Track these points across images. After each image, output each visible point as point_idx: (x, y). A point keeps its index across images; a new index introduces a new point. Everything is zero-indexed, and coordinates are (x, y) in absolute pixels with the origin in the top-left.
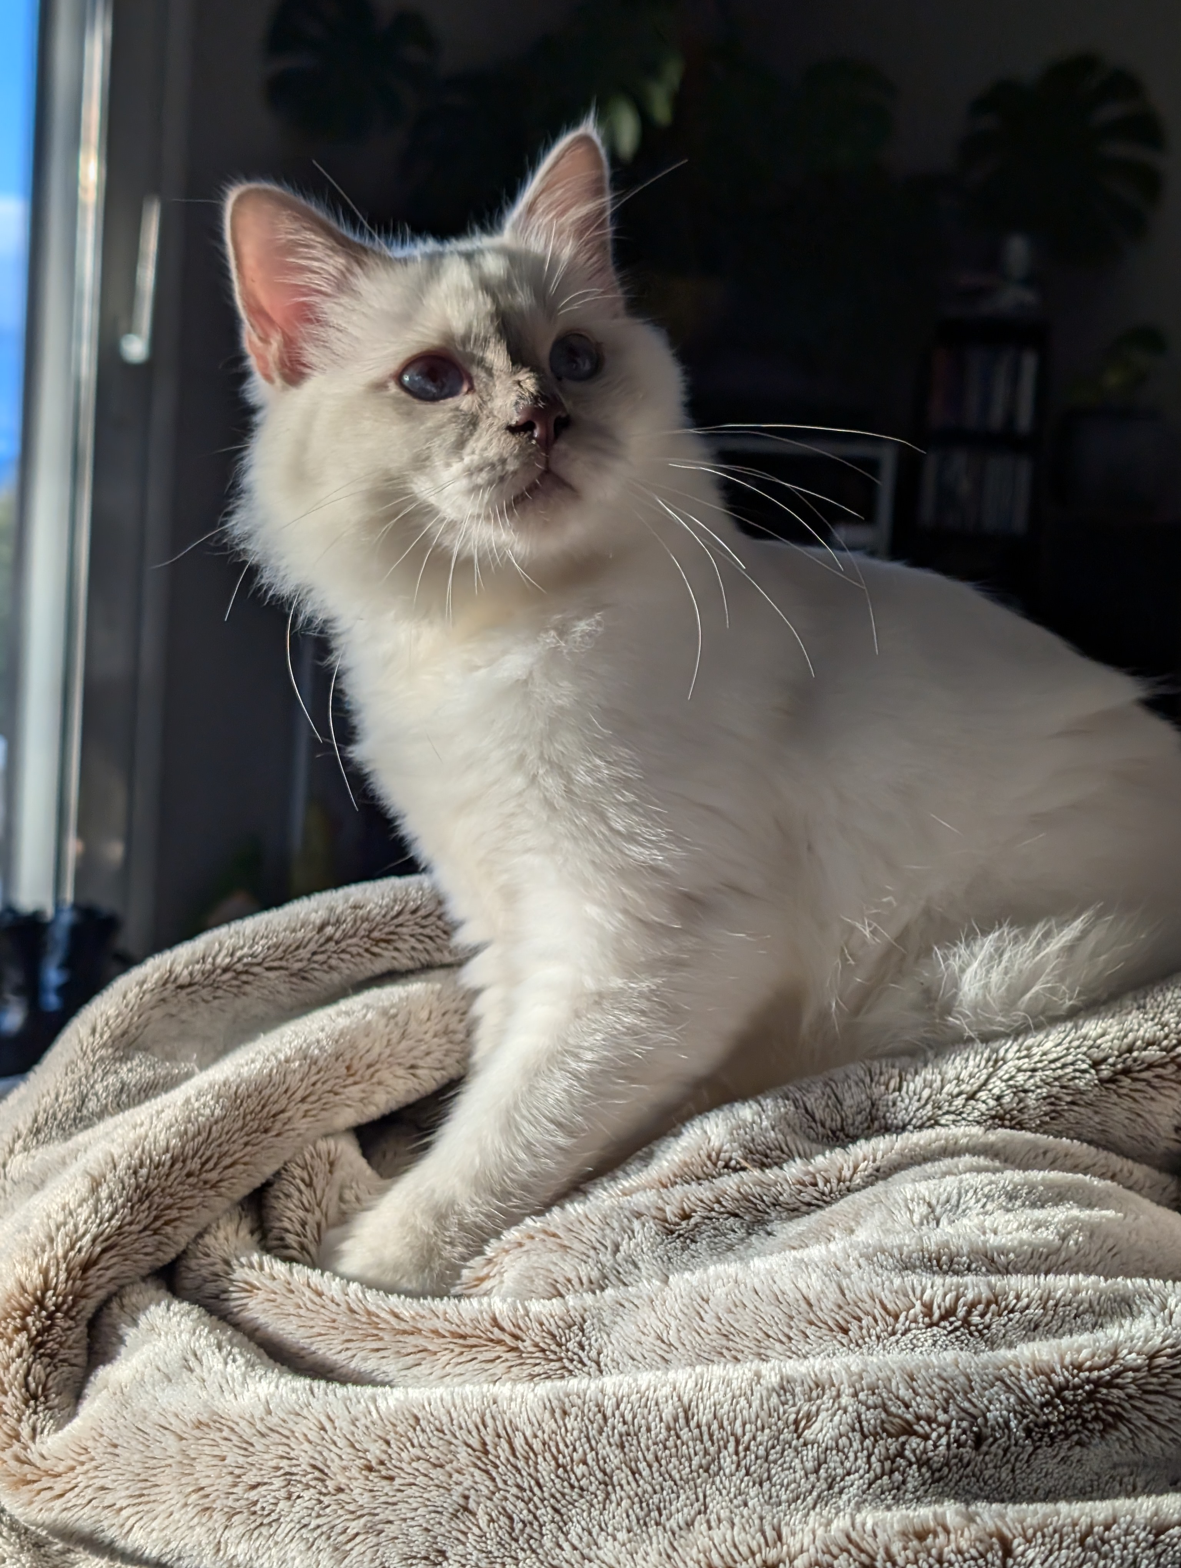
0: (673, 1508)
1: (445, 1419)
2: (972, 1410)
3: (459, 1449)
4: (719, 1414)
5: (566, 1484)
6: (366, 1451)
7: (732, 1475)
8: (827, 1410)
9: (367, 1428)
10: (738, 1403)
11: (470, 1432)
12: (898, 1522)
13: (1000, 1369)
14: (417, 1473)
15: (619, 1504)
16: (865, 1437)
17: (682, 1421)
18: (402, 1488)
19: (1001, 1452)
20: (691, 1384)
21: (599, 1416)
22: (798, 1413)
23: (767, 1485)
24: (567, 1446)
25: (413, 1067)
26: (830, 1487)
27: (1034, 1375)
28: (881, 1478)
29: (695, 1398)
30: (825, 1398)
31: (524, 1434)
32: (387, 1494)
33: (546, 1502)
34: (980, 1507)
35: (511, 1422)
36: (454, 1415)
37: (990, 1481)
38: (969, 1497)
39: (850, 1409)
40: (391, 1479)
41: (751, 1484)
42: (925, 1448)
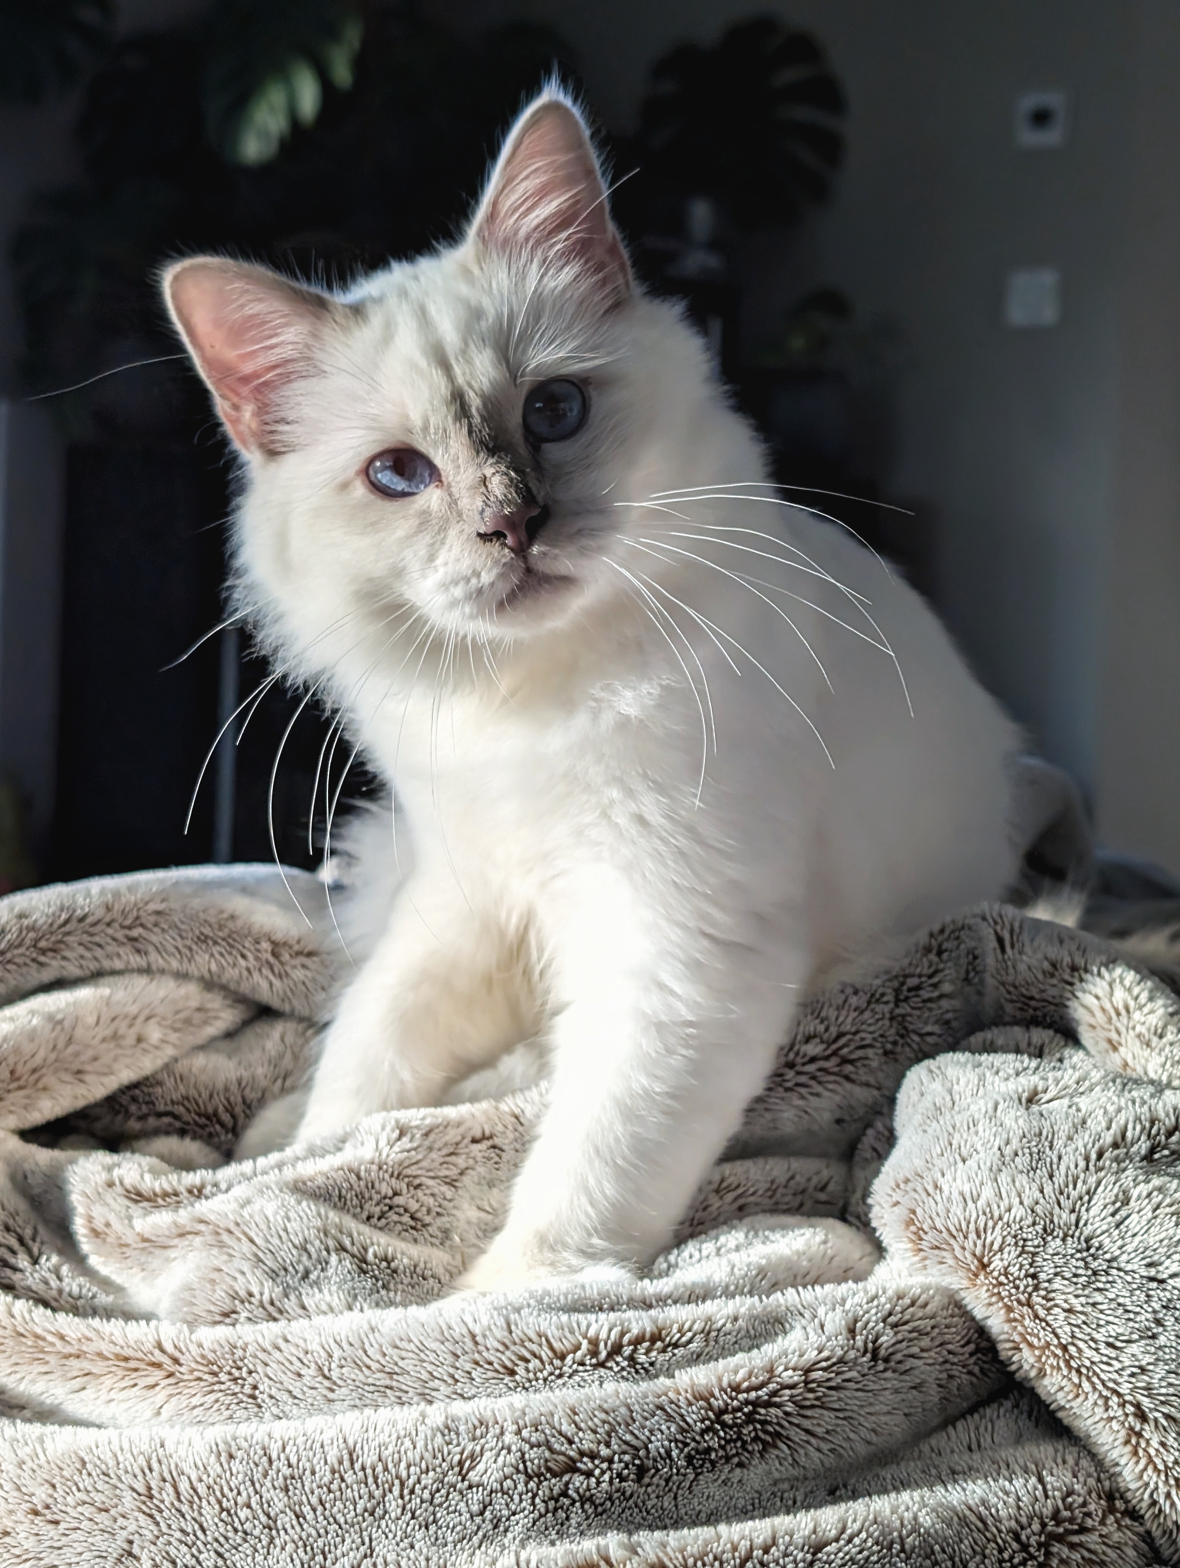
0: (339, 1552)
1: (112, 1463)
2: (634, 1442)
3: (124, 1494)
4: (383, 1458)
5: (229, 1527)
6: (33, 1494)
7: (398, 1519)
8: (491, 1450)
9: (34, 1471)
10: (402, 1444)
11: (135, 1476)
12: (562, 1558)
13: (659, 1397)
14: (82, 1518)
15: (283, 1549)
16: (530, 1478)
17: (347, 1463)
18: (67, 1532)
19: (663, 1483)
20: (358, 1426)
21: (265, 1459)
22: (462, 1453)
23: (433, 1528)
24: (231, 1490)
25: (79, 1072)
26: (496, 1527)
27: (694, 1401)
28: (545, 1515)
29: (360, 1440)
30: (489, 1436)
31: (189, 1478)
32: (52, 1539)
33: (209, 1546)
34: (642, 1537)
35: (177, 1466)
36: (121, 1459)
37: (653, 1511)
38: (632, 1527)
39: (514, 1448)
40: (56, 1523)
41: (417, 1527)
42: (588, 1485)
